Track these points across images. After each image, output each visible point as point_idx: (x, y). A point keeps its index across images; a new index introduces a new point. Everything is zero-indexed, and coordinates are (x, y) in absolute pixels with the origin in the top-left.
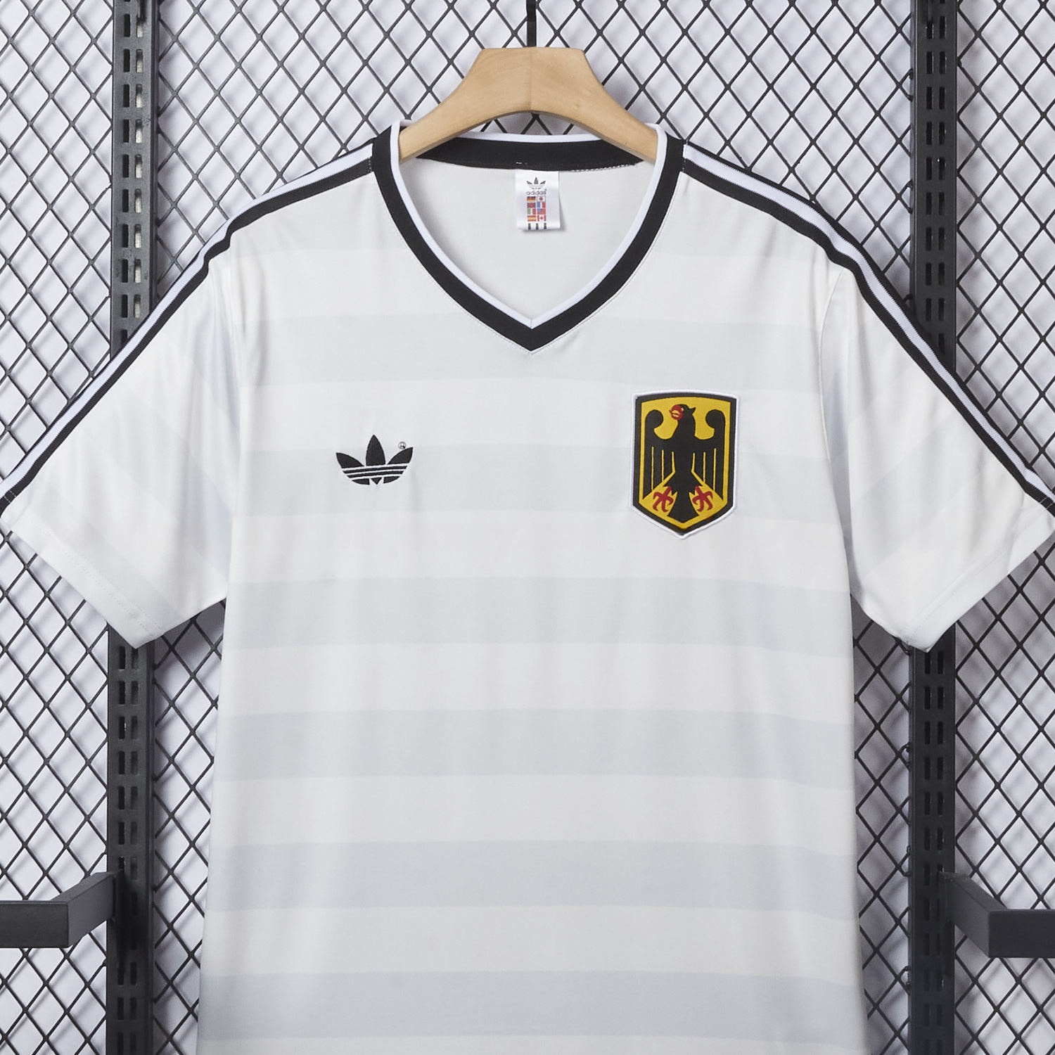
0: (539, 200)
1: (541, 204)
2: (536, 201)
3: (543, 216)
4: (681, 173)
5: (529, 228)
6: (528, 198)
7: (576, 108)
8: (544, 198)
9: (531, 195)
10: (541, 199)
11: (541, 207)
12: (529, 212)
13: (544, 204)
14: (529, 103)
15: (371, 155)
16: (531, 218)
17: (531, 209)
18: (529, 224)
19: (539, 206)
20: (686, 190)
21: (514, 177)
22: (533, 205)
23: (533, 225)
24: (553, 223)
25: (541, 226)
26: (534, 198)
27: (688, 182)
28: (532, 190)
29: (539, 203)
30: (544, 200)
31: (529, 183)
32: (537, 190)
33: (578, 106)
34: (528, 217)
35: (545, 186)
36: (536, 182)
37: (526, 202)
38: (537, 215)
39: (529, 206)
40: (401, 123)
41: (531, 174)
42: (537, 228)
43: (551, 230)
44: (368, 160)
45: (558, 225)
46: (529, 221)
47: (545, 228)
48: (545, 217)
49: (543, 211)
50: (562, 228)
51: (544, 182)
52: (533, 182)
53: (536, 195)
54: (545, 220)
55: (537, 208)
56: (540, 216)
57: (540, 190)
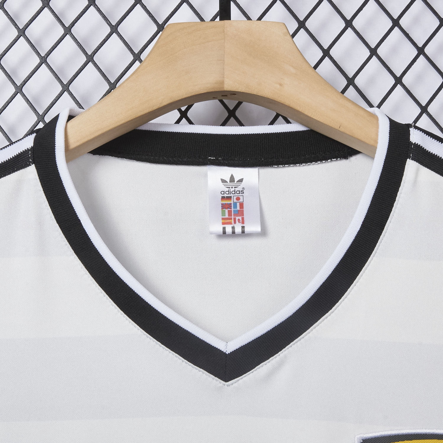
0: (235, 201)
1: (238, 204)
2: (232, 202)
3: (240, 218)
4: (408, 159)
5: (224, 232)
6: (223, 198)
7: (278, 86)
8: (241, 198)
9: (225, 195)
10: (238, 199)
11: (238, 208)
12: (223, 214)
13: (242, 205)
14: (222, 83)
15: (32, 145)
16: (225, 221)
17: (227, 211)
18: (224, 228)
19: (235, 206)
20: (415, 181)
21: (206, 176)
22: (228, 206)
23: (229, 229)
24: (252, 227)
25: (238, 230)
26: (229, 198)
27: (418, 170)
28: (227, 189)
29: (235, 204)
30: (241, 200)
31: (223, 181)
32: (233, 189)
33: (281, 85)
34: (223, 219)
35: (243, 185)
36: (232, 179)
37: (220, 202)
38: (233, 217)
39: (224, 206)
40: (71, 110)
41: (226, 172)
42: (234, 232)
43: (250, 235)
44: (28, 150)
45: (258, 229)
46: (223, 224)
47: (243, 232)
48: (243, 219)
49: (241, 213)
50: (263, 233)
51: (241, 181)
52: (228, 180)
53: (231, 195)
54: (243, 223)
55: (233, 209)
56: (237, 218)
57: (237, 189)
